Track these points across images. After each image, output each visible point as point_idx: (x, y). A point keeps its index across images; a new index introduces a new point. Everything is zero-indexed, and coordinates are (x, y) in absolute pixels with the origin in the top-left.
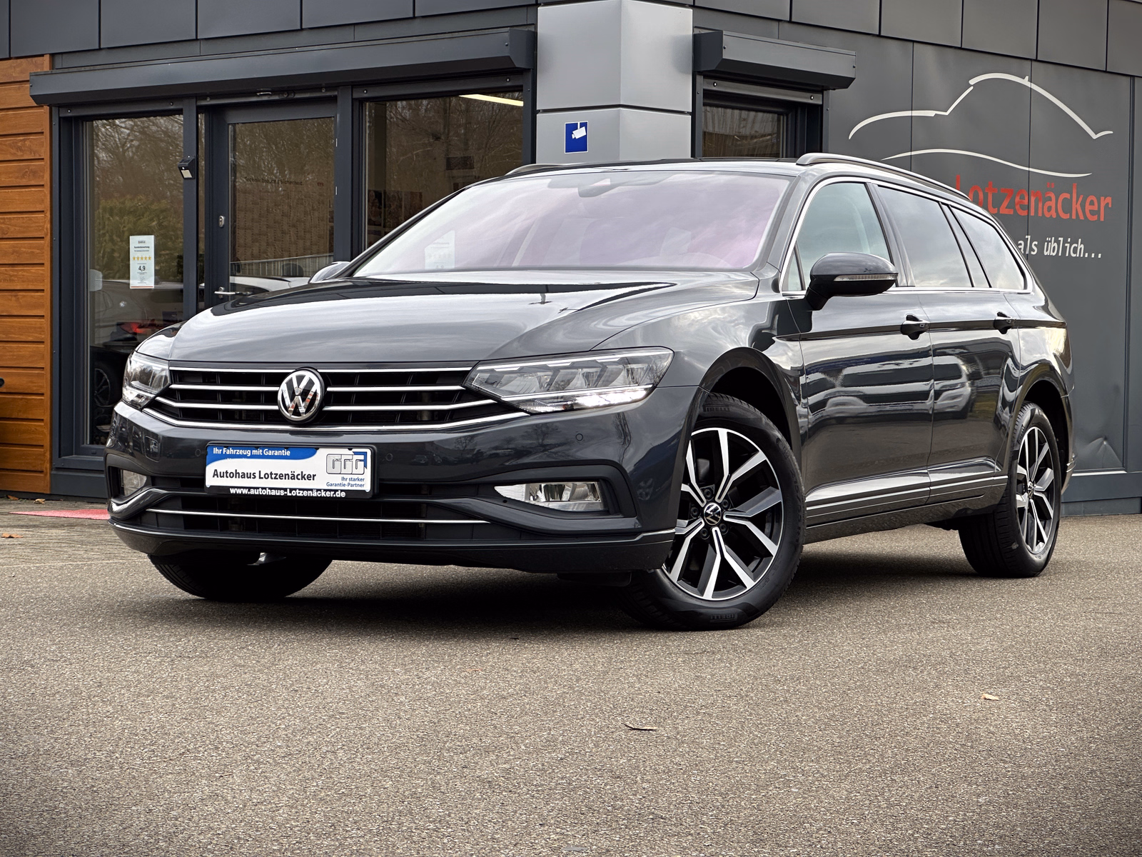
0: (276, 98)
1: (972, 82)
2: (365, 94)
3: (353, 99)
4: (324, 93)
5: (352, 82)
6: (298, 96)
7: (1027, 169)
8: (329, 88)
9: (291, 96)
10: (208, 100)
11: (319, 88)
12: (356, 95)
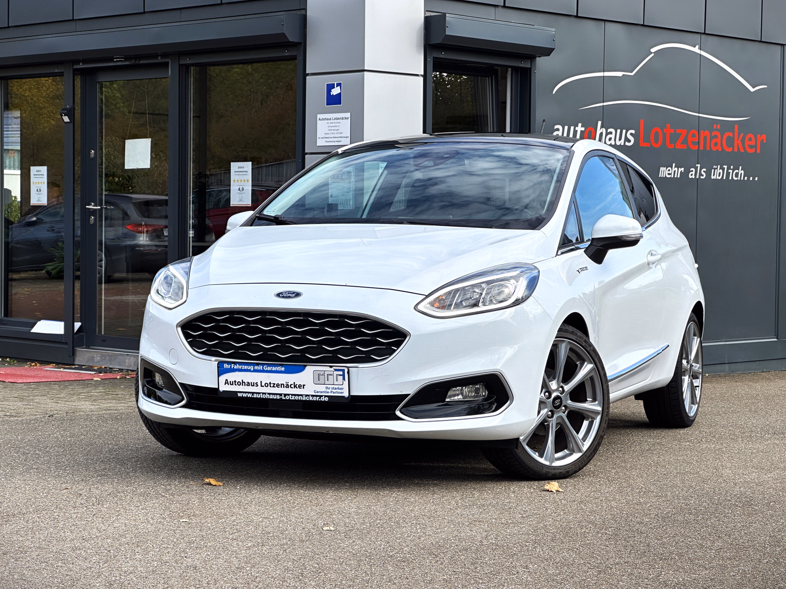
0: (127, 63)
1: (653, 50)
2: (188, 61)
3: (179, 65)
4: (160, 60)
5: (179, 51)
6: (141, 62)
7: (697, 114)
8: (164, 55)
9: (137, 62)
10: (81, 64)
11: (155, 56)
12: (181, 63)
